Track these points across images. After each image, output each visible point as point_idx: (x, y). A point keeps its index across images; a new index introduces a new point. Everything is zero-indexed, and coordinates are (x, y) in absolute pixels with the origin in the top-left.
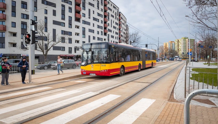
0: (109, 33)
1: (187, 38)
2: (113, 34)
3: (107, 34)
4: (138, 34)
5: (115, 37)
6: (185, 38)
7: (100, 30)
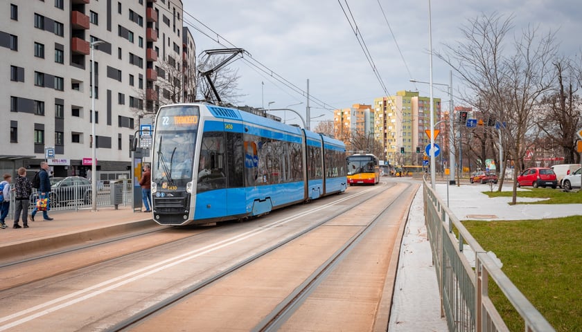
1: (416, 94)
2: (116, 64)
6: (409, 94)
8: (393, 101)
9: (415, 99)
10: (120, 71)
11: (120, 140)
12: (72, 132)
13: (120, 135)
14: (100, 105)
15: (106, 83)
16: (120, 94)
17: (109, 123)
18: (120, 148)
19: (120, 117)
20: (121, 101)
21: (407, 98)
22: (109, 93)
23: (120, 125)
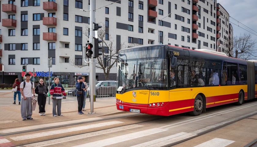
0: (200, 38)
3: (197, 40)
4: (250, 39)
5: (209, 45)
7: (186, 34)
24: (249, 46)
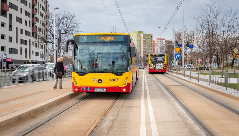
0: (11, 11)
1: (142, 32)
3: (8, 13)
5: (23, 22)
6: (139, 32)
8: (133, 35)
9: (142, 35)
10: (21, 19)
11: (21, 50)
12: (1, 46)
13: (21, 48)
14: (13, 34)
15: (15, 24)
16: (21, 29)
17: (17, 42)
18: (21, 54)
19: (21, 39)
20: (22, 33)
21: (138, 34)
22: (17, 28)
23: (21, 43)
24: (73, 27)
